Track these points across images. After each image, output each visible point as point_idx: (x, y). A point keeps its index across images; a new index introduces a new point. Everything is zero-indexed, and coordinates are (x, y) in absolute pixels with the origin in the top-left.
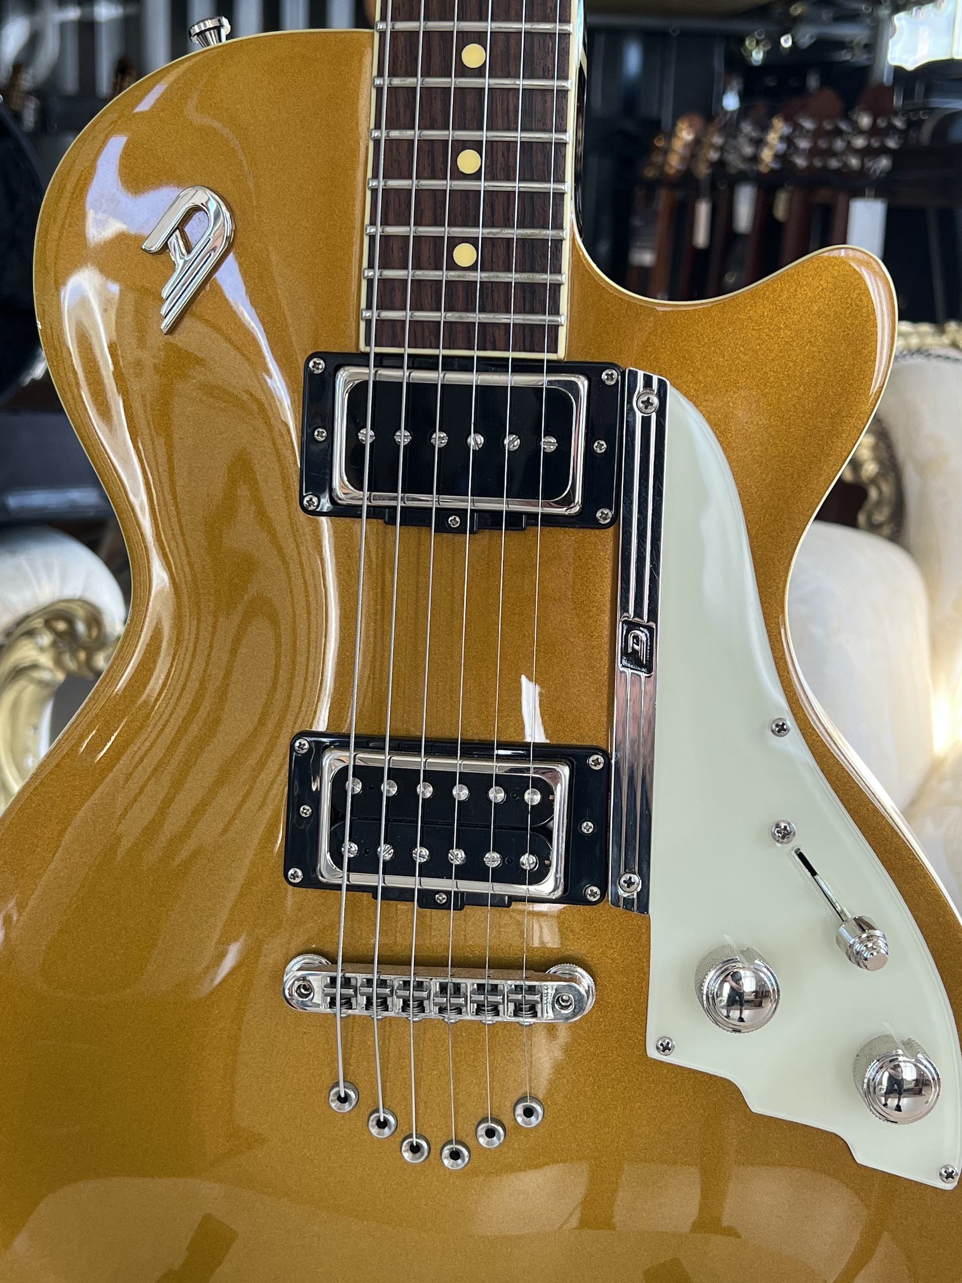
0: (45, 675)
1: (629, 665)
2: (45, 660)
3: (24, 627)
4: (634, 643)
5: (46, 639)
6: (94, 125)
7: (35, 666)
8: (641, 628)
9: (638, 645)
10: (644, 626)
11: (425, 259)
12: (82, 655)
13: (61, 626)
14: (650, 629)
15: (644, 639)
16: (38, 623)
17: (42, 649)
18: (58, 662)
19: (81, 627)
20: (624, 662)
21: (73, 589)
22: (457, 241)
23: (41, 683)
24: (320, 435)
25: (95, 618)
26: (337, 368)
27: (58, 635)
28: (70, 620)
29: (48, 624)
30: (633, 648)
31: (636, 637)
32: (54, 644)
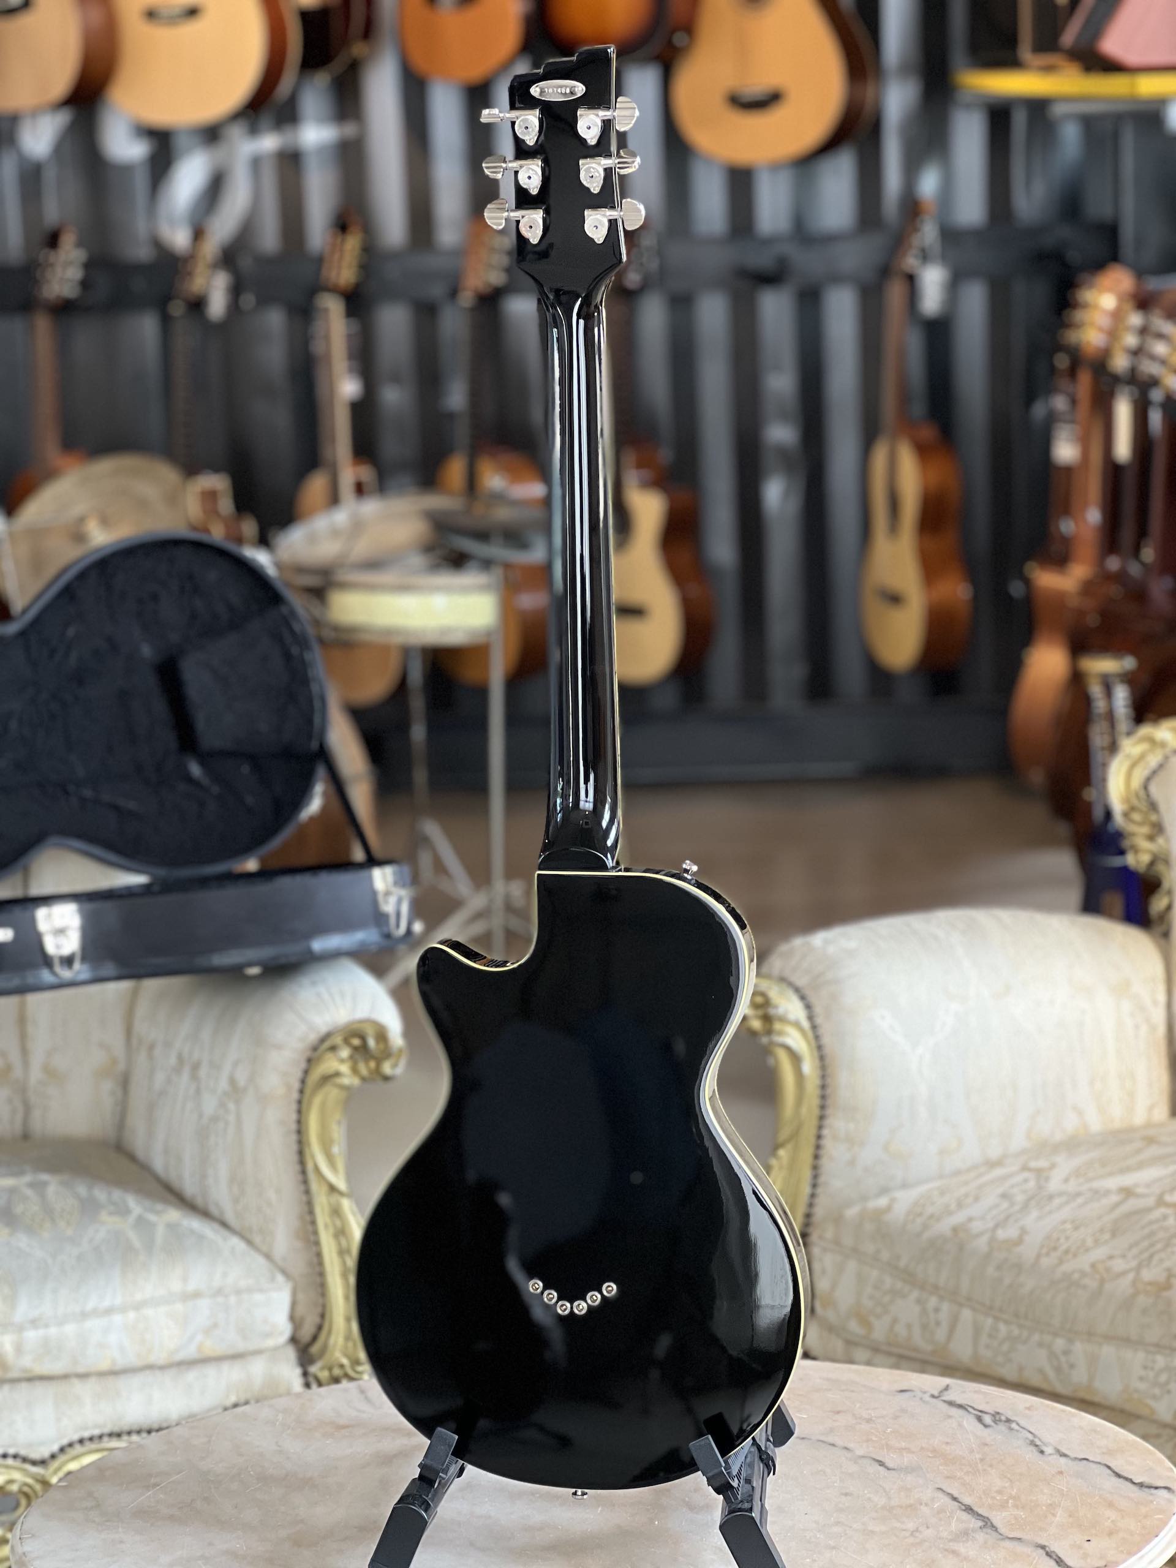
0: (346, 1081)
2: (344, 1068)
3: (327, 1044)
5: (345, 1053)
7: (337, 1074)
12: (372, 1064)
13: (356, 1042)
16: (338, 1040)
17: (342, 1061)
18: (355, 1070)
19: (371, 1043)
21: (361, 1012)
23: (343, 1087)
25: (382, 1035)
27: (356, 1049)
28: (363, 1038)
29: (346, 1041)
32: (351, 1057)
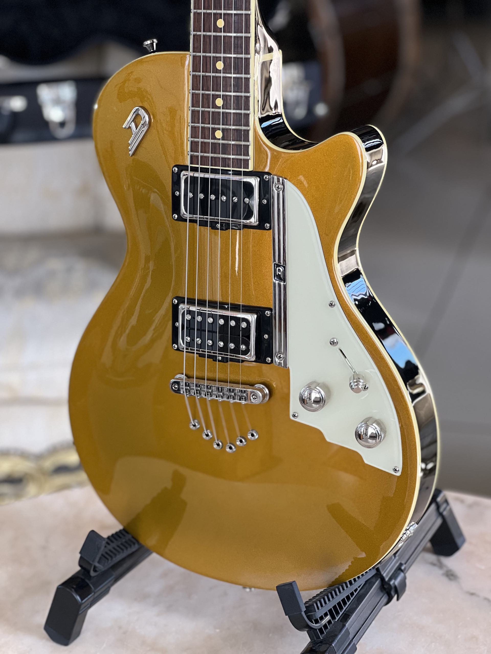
1: (277, 280)
4: (278, 272)
6: (105, 89)
8: (281, 267)
9: (280, 272)
10: (282, 266)
11: (207, 136)
14: (284, 267)
15: (282, 271)
20: (276, 278)
22: (216, 129)
24: (177, 193)
26: (182, 171)
30: (278, 273)
31: (279, 270)
